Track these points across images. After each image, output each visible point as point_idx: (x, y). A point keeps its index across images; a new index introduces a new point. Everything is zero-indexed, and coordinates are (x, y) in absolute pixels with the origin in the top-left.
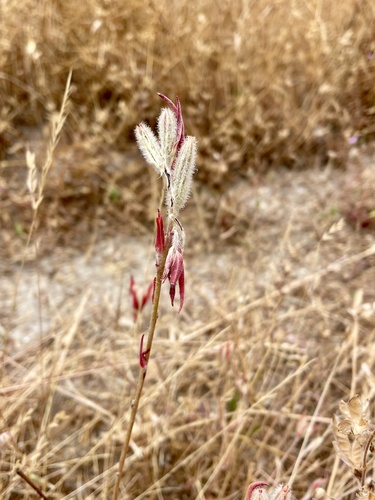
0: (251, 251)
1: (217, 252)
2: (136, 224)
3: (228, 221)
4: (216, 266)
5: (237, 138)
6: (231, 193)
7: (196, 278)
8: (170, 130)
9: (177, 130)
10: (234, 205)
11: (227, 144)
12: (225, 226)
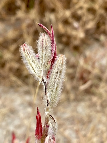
0: (104, 99)
1: (77, 100)
2: (14, 78)
3: (85, 75)
4: (77, 112)
5: (91, 11)
6: (88, 53)
7: (61, 122)
8: (46, 50)
9: (52, 50)
10: (90, 63)
11: (84, 15)
12: (83, 80)
